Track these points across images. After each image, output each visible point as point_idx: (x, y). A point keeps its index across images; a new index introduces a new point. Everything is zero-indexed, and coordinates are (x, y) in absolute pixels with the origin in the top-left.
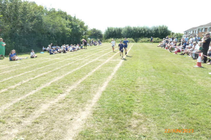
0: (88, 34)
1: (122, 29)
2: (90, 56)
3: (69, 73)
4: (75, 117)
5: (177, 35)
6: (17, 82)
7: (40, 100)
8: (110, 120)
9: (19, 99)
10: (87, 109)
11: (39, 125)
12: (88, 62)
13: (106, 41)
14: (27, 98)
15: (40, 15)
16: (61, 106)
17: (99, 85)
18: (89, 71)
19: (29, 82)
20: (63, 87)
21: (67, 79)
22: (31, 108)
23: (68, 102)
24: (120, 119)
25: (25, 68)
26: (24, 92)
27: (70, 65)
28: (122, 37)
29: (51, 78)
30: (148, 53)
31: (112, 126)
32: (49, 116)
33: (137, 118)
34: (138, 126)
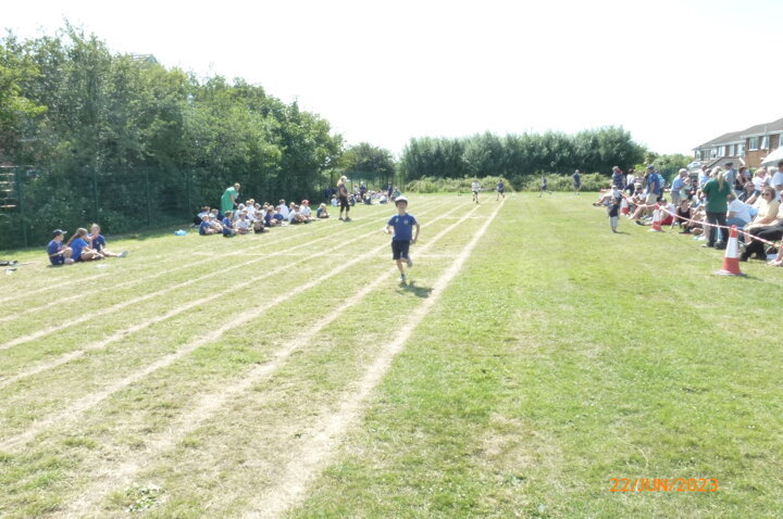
0: (341, 166)
1: (464, 145)
2: (352, 244)
3: (280, 299)
4: (308, 430)
5: (668, 162)
6: (109, 331)
7: (194, 384)
8: (419, 434)
9: (126, 382)
10: (344, 406)
11: (198, 452)
12: (343, 263)
13: (408, 189)
14: (151, 377)
15: (174, 102)
16: (261, 399)
17: (383, 335)
18: (348, 292)
19: (151, 331)
20: (263, 344)
21: (275, 320)
22: (167, 407)
23: (283, 386)
24: (450, 434)
25: (130, 284)
26: (137, 361)
27: (283, 273)
28: (466, 171)
29: (222, 316)
30: (557, 227)
31: (424, 453)
32: (229, 428)
33: (502, 430)
34: (505, 451)
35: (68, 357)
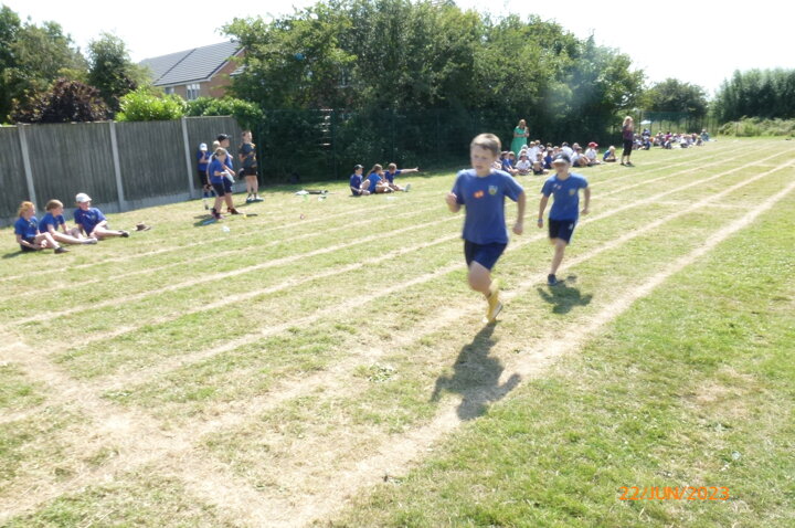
2: (632, 189)
6: (385, 250)
7: (442, 298)
8: (634, 370)
9: (390, 290)
11: (431, 349)
14: (409, 290)
17: (631, 279)
19: (418, 253)
20: (511, 274)
21: (528, 255)
22: (416, 313)
23: (518, 311)
24: (667, 375)
25: (410, 214)
26: (401, 275)
32: (460, 336)
33: (726, 381)
34: (720, 399)
35: (350, 267)
